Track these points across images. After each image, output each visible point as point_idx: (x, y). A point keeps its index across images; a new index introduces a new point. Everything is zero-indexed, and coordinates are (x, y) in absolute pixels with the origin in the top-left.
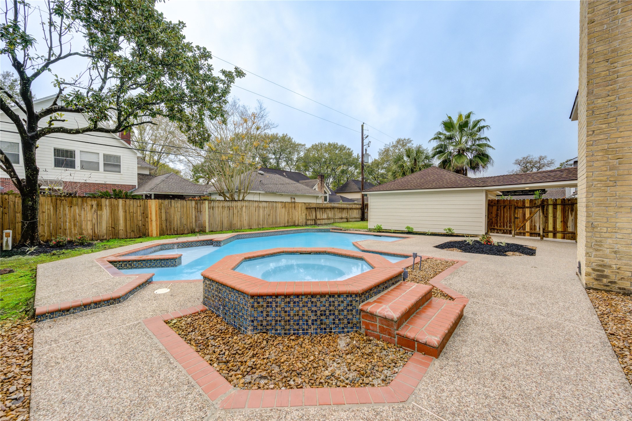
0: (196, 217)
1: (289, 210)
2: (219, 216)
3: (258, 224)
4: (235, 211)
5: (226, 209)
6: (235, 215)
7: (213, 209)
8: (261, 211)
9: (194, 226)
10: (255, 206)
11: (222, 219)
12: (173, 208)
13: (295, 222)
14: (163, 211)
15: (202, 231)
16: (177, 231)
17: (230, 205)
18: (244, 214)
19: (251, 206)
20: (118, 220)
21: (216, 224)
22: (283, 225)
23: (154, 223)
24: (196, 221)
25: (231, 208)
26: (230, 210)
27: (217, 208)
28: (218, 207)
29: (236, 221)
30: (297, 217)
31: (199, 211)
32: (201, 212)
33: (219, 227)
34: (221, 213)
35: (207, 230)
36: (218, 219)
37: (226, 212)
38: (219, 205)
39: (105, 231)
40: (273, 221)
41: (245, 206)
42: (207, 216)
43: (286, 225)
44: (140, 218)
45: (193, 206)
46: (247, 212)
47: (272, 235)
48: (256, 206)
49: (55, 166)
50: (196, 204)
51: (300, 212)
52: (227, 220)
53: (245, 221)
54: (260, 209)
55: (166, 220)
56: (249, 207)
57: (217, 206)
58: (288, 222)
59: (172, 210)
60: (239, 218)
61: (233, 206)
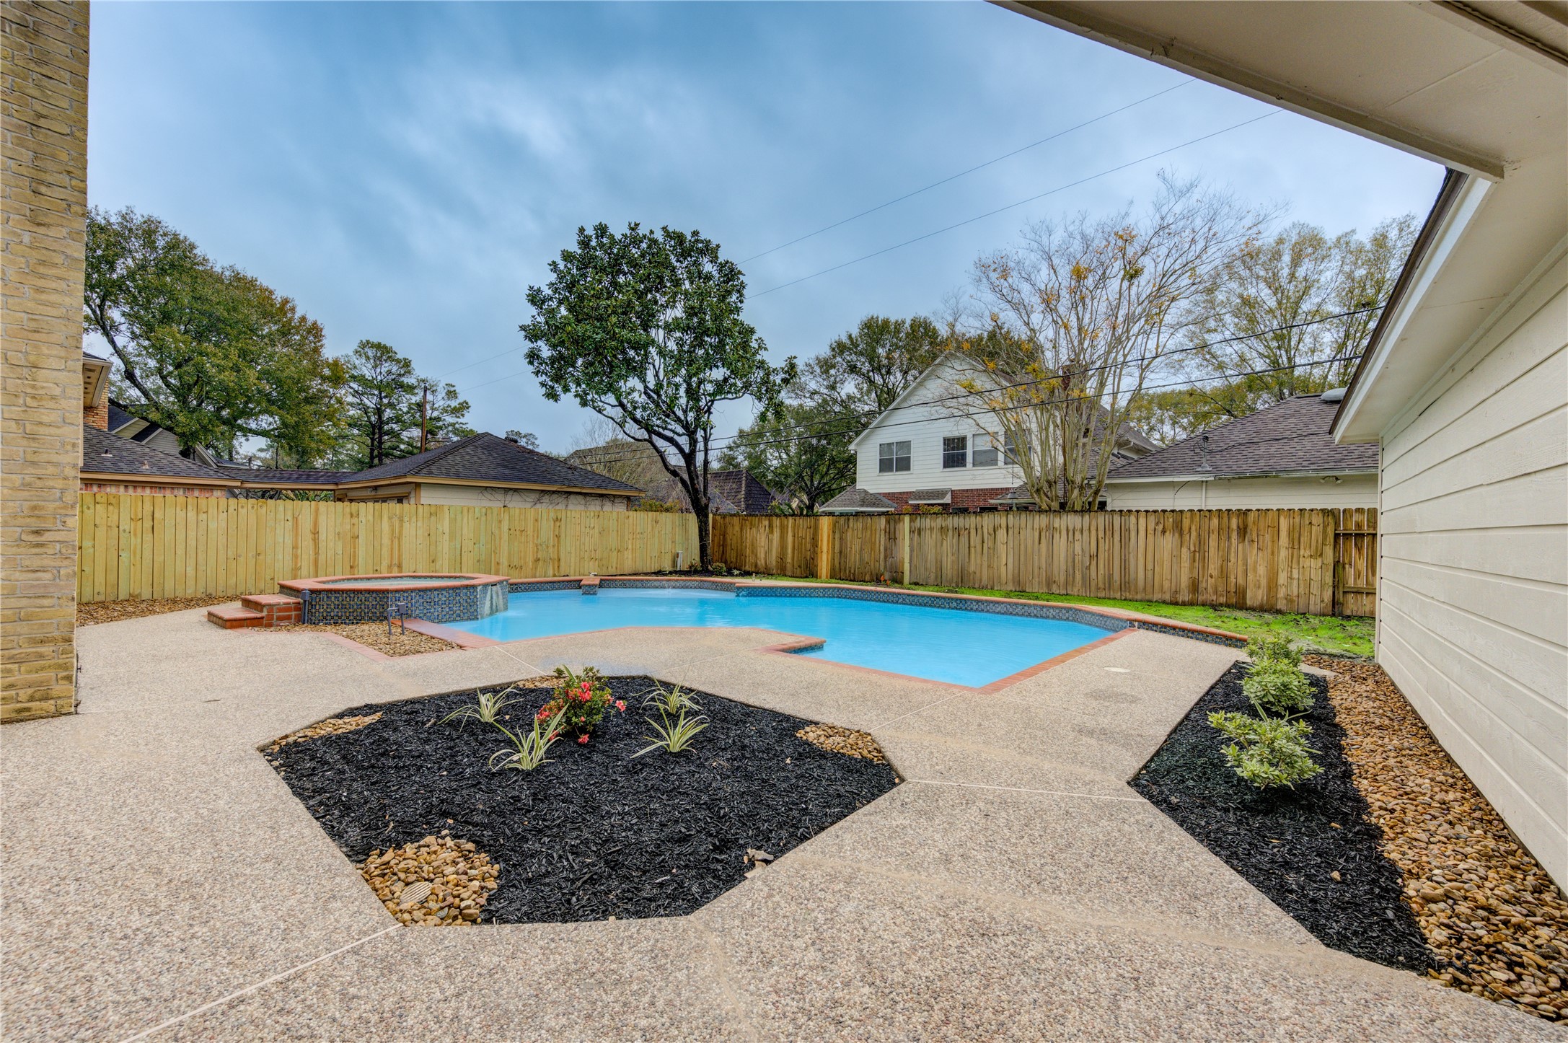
0: (886, 550)
1: (1201, 542)
2: (934, 551)
3: (1050, 582)
4: (975, 540)
5: (950, 533)
6: (972, 550)
7: (919, 534)
8: (1061, 543)
9: (882, 569)
10: (1036, 526)
11: (939, 558)
12: (850, 530)
13: (1241, 592)
14: (837, 536)
15: (897, 580)
16: (854, 574)
17: (961, 525)
18: (1002, 549)
19: (1023, 525)
20: (786, 548)
21: (926, 569)
22: (1167, 597)
23: (824, 557)
24: (886, 557)
25: (962, 533)
26: (962, 538)
27: (928, 532)
28: (931, 529)
29: (976, 564)
30: (1262, 570)
31: (892, 537)
32: (895, 539)
33: (933, 576)
34: (939, 545)
35: (906, 579)
36: (931, 556)
37: (950, 540)
38: (934, 524)
39: (774, 563)
40: (1110, 576)
41: (1004, 525)
42: (907, 549)
43: (1184, 596)
44: (809, 546)
45: (883, 527)
46: (1011, 544)
47: (925, 605)
48: (1043, 525)
49: (945, 467)
50: (888, 522)
51: (1284, 553)
52: (953, 561)
53: (1003, 569)
54: (1057, 536)
55: (841, 552)
56: (1016, 530)
57: (928, 526)
58: (1194, 586)
59: (849, 534)
60: (985, 558)
61: (967, 526)
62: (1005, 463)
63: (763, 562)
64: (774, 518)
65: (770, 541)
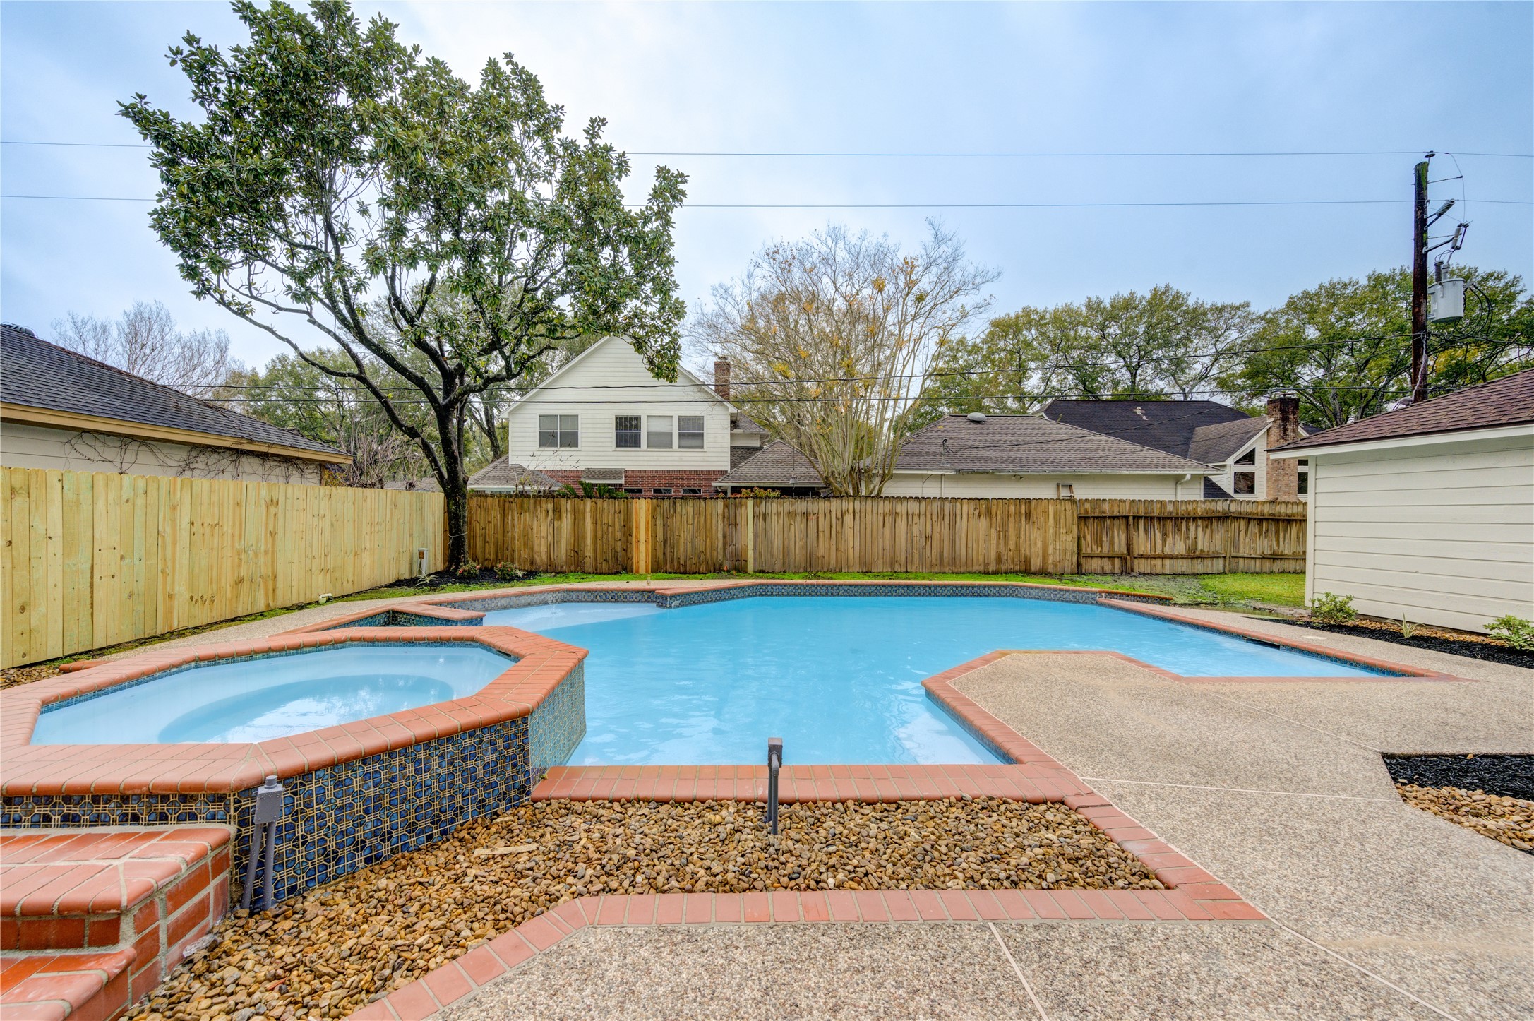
0: (724, 537)
1: (1003, 524)
2: (780, 537)
3: (893, 562)
4: (824, 525)
5: (798, 518)
6: (821, 534)
7: (765, 519)
8: (902, 525)
9: (720, 557)
10: (881, 511)
11: (786, 543)
12: (678, 515)
13: (1028, 561)
14: (659, 522)
15: (740, 570)
16: (685, 566)
17: (810, 510)
18: (849, 533)
19: (869, 509)
20: (584, 538)
21: (772, 555)
22: (982, 568)
23: (642, 547)
24: (724, 544)
25: (810, 518)
26: (810, 523)
27: (774, 517)
28: (778, 514)
29: (825, 548)
30: (1039, 544)
31: (732, 522)
32: (736, 525)
33: (780, 563)
34: (786, 529)
35: (750, 568)
36: (777, 542)
37: (798, 525)
38: (780, 509)
39: (564, 557)
40: (941, 554)
41: (851, 510)
42: (750, 536)
43: (992, 568)
44: (618, 535)
45: (720, 511)
46: (857, 528)
48: (887, 510)
49: (617, 446)
50: (727, 506)
51: (1051, 531)
52: (801, 547)
53: (851, 551)
54: (898, 520)
55: (665, 541)
56: (863, 515)
57: (774, 511)
58: (999, 560)
59: (677, 519)
60: (833, 541)
61: (816, 511)
62: (680, 447)
63: (544, 557)
64: (563, 501)
65: (557, 532)
